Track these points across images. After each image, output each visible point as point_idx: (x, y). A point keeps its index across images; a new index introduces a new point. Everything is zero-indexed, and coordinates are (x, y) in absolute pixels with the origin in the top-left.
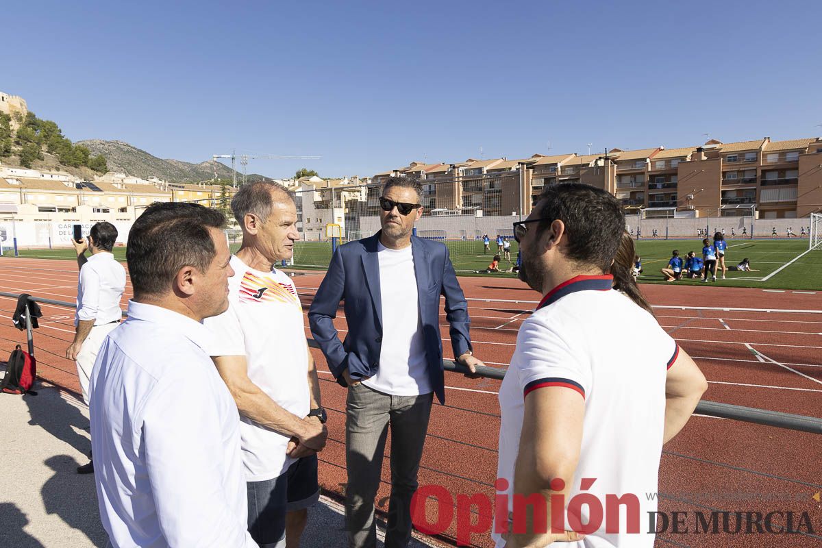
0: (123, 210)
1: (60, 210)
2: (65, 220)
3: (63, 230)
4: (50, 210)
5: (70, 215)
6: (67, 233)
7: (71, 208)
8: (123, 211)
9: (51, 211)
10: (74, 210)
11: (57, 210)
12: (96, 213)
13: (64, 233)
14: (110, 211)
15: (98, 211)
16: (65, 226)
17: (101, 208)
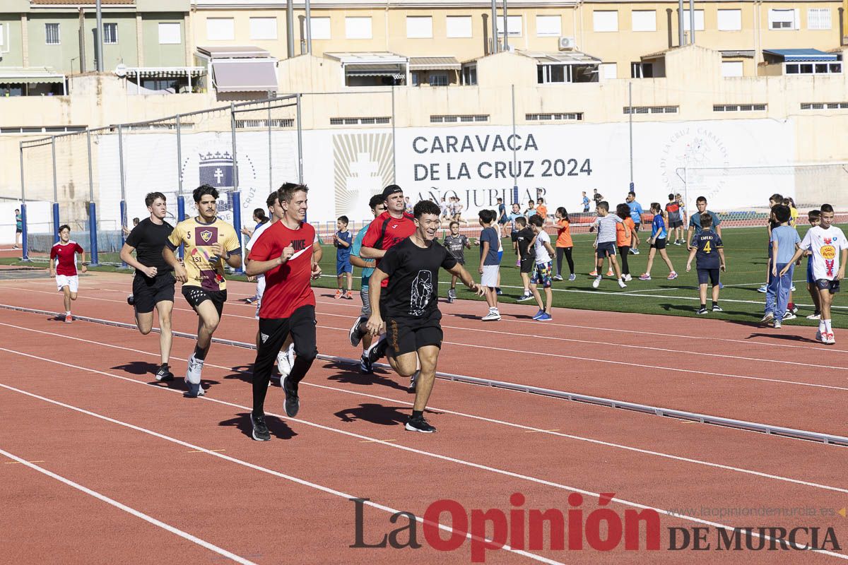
0: (650, 67)
1: (422, 77)
2: (435, 119)
3: (427, 159)
4: (384, 77)
5: (455, 97)
6: (442, 173)
7: (457, 66)
8: (648, 74)
9: (388, 81)
10: (468, 73)
11: (409, 77)
12: (549, 86)
13: (432, 172)
14: (603, 71)
15: (557, 74)
16: (437, 145)
17: (569, 60)
